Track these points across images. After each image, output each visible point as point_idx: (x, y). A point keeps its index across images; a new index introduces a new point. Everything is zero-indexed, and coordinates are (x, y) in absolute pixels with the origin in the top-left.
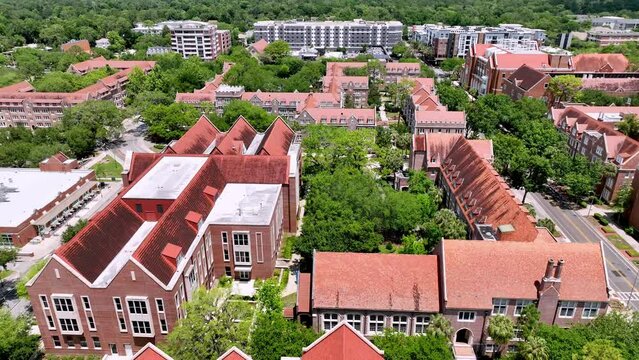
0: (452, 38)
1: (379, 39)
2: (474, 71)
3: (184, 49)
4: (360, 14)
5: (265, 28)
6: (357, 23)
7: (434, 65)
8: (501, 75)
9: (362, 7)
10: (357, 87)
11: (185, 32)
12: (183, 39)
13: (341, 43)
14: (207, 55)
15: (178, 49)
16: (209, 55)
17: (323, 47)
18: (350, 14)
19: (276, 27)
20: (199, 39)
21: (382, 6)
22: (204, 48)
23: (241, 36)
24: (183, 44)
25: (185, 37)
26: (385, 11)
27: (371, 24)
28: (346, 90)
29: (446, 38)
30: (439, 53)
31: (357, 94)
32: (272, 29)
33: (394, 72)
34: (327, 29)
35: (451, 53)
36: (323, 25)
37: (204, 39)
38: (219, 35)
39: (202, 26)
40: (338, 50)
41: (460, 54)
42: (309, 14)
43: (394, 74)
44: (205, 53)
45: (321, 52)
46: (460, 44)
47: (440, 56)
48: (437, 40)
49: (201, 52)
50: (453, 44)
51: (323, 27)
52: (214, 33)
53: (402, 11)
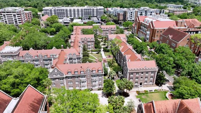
0: (125, 13)
1: (95, 14)
2: (139, 28)
3: (7, 20)
4: (87, 4)
5: (48, 10)
6: (86, 7)
7: (119, 24)
8: (156, 32)
9: (87, 1)
10: (89, 40)
11: (7, 12)
12: (6, 16)
13: (80, 15)
14: (19, 23)
15: (4, 20)
16: (21, 23)
17: (73, 17)
18: (83, 4)
19: (53, 9)
20: (14, 15)
21: (94, 1)
22: (17, 20)
23: (39, 13)
24: (7, 18)
25: (7, 15)
26: (96, 3)
27: (92, 8)
28: (83, 42)
29: (122, 13)
30: (120, 19)
31: (89, 43)
32: (51, 10)
33: (105, 29)
34: (74, 10)
35: (125, 19)
36: (72, 8)
37: (16, 16)
38: (26, 13)
39: (15, 10)
40: (79, 18)
41: (128, 19)
42: (68, 4)
43: (105, 31)
44: (18, 22)
45: (72, 20)
46: (128, 15)
47: (121, 20)
48: (119, 14)
49: (16, 22)
50: (126, 15)
51: (72, 9)
52: (22, 13)
53: (102, 3)
